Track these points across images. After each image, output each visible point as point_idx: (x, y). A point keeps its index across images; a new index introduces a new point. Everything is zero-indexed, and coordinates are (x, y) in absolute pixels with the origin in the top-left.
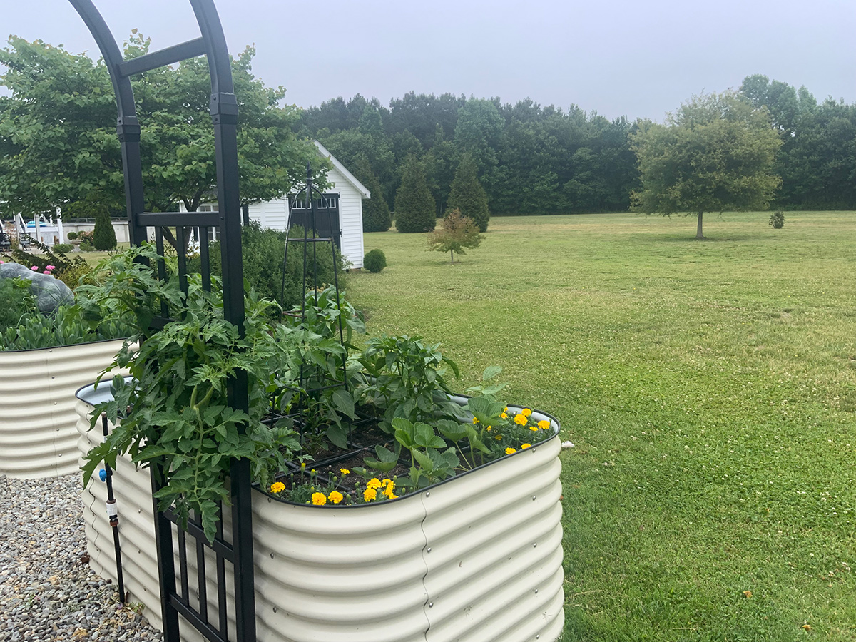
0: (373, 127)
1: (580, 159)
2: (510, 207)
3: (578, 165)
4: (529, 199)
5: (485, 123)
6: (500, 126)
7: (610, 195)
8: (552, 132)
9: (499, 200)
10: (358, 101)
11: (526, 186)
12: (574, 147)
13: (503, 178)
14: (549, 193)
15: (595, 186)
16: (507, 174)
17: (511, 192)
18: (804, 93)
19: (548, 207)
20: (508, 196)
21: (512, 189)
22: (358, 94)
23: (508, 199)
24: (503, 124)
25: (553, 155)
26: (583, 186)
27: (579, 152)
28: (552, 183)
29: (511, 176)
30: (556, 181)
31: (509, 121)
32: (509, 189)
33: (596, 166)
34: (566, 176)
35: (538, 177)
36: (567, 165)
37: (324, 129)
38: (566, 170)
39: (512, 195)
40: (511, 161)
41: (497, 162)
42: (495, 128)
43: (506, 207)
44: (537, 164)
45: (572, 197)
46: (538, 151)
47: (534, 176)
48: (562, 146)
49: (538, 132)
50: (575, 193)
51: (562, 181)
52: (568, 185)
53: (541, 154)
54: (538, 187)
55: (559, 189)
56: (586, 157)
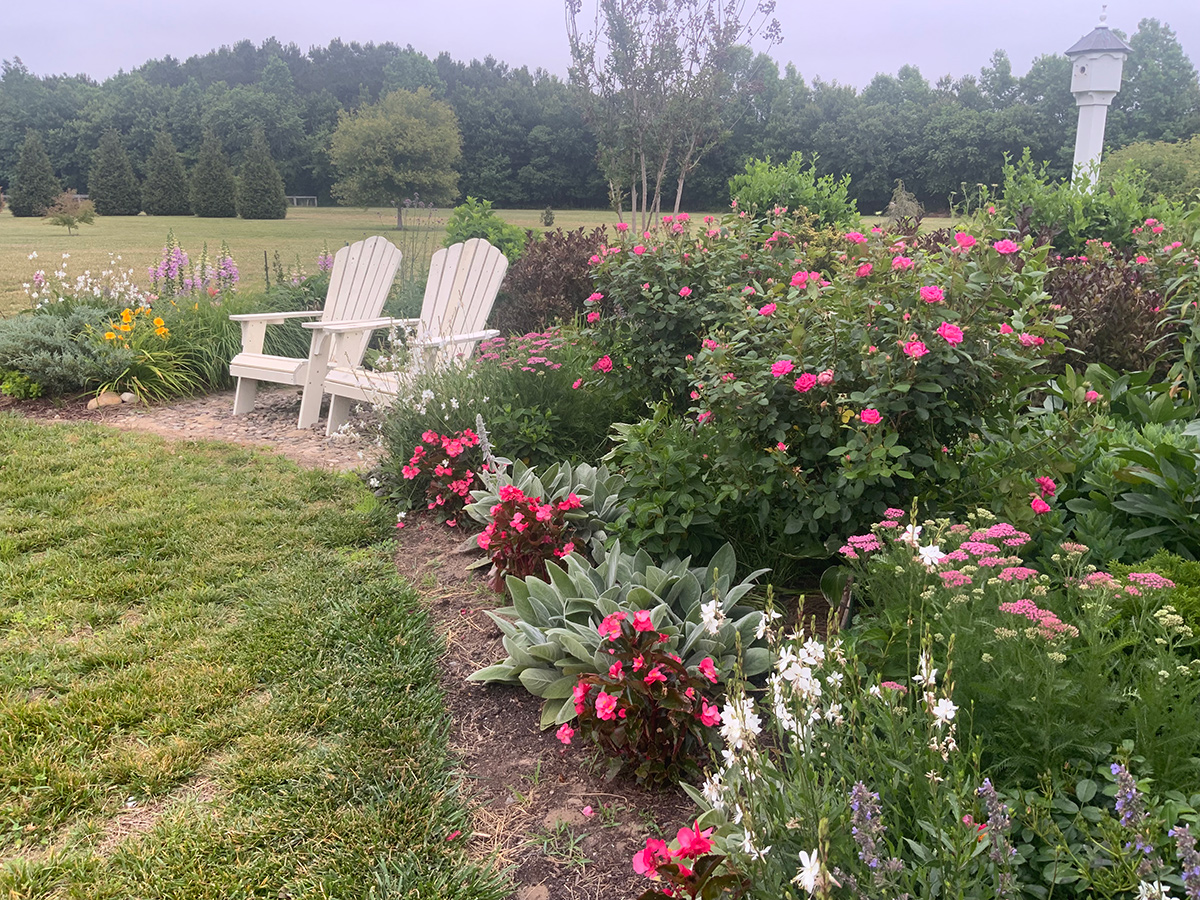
0: (278, 83)
1: (536, 139)
3: (534, 147)
4: (476, 188)
6: (439, 92)
8: (507, 104)
10: (272, 45)
11: (473, 171)
12: (529, 127)
14: (499, 181)
15: (553, 175)
18: (791, 71)
22: (273, 38)
25: (505, 133)
26: (539, 175)
27: (535, 132)
28: (504, 169)
30: (508, 166)
31: (451, 86)
33: (554, 150)
34: (521, 160)
35: (486, 160)
36: (522, 146)
37: (220, 82)
38: (521, 153)
44: (484, 143)
45: (527, 187)
46: (487, 127)
47: (481, 159)
48: (516, 122)
49: (488, 103)
50: (530, 183)
51: (515, 166)
52: (522, 172)
53: (490, 131)
54: (485, 173)
55: (512, 177)
56: (544, 138)
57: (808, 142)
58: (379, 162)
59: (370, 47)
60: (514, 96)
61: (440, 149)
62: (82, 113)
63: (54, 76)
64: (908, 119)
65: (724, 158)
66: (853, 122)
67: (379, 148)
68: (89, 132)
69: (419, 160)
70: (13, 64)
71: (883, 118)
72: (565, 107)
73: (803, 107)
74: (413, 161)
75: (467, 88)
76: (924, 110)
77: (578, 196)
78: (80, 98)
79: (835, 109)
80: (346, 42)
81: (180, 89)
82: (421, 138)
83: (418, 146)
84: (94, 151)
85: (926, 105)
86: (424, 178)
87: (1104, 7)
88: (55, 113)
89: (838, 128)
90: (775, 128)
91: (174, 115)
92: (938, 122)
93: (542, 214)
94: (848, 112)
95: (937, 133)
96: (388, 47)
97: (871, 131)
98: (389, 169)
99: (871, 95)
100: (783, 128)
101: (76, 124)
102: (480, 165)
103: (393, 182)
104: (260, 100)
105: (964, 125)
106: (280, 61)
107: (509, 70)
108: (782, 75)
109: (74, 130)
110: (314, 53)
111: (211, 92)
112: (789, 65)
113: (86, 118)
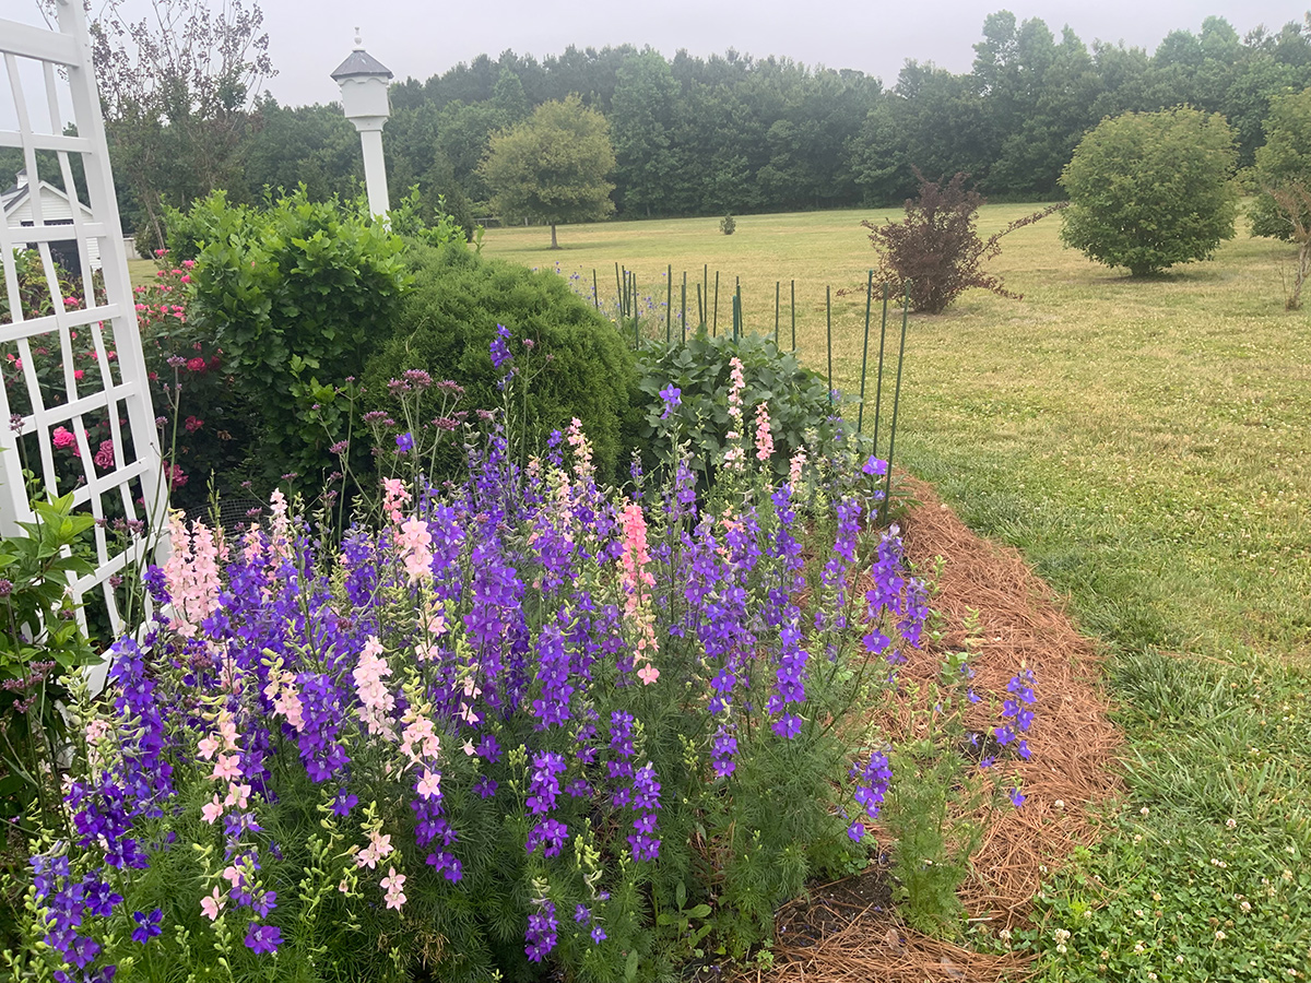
0: (509, 98)
1: (775, 135)
2: (688, 205)
3: (774, 145)
4: (712, 194)
5: (651, 88)
6: (672, 93)
7: (818, 186)
8: (746, 100)
9: (672, 197)
10: (508, 57)
11: (709, 175)
12: (768, 123)
13: (674, 165)
14: (734, 184)
15: (794, 174)
16: (680, 159)
17: (686, 185)
18: (1068, 34)
19: (737, 203)
20: (683, 190)
21: (688, 181)
22: (510, 50)
23: (684, 194)
24: (678, 91)
25: (743, 131)
26: (779, 174)
27: (776, 127)
28: (742, 171)
29: (687, 163)
30: (745, 168)
31: (686, 85)
32: (683, 180)
33: (795, 146)
34: (759, 160)
35: (722, 163)
36: (761, 144)
37: (456, 102)
38: (760, 150)
39: (688, 190)
40: (687, 142)
41: (666, 143)
42: (665, 96)
43: (682, 206)
44: (721, 145)
45: (766, 189)
46: (723, 126)
47: (716, 162)
48: (754, 118)
49: (725, 100)
50: (769, 185)
51: (753, 167)
52: (761, 173)
53: (726, 131)
54: (721, 177)
55: (752, 179)
56: (784, 134)
57: (1085, 116)
58: (523, 179)
59: (607, 51)
60: (753, 91)
61: (587, 160)
62: (328, 141)
63: (306, 107)
64: (1207, 81)
65: (989, 140)
66: (1138, 90)
67: (522, 164)
68: (335, 160)
69: (564, 174)
70: (264, 98)
71: (1174, 82)
72: (806, 97)
73: (1079, 76)
74: (558, 175)
75: (703, 85)
76: (1227, 70)
77: (823, 195)
78: (327, 126)
79: (1117, 76)
80: (581, 47)
81: (418, 110)
82: (567, 150)
83: (562, 159)
84: (339, 179)
85: (1230, 64)
86: (569, 192)
87: (357, 29)
88: (303, 143)
89: (1121, 97)
90: (1046, 104)
91: (411, 138)
92: (1245, 81)
93: (722, 222)
94: (1132, 78)
95: (1243, 95)
96: (625, 50)
97: (1159, 98)
98: (533, 186)
99: (1163, 58)
100: (1056, 102)
101: (322, 152)
102: (716, 170)
103: (538, 199)
104: (492, 116)
105: (1275, 84)
106: (511, 74)
107: (754, 62)
108: (1058, 40)
109: (319, 158)
110: (550, 63)
111: (447, 111)
112: (1066, 28)
113: (331, 146)
